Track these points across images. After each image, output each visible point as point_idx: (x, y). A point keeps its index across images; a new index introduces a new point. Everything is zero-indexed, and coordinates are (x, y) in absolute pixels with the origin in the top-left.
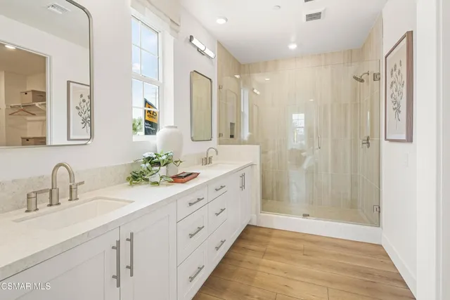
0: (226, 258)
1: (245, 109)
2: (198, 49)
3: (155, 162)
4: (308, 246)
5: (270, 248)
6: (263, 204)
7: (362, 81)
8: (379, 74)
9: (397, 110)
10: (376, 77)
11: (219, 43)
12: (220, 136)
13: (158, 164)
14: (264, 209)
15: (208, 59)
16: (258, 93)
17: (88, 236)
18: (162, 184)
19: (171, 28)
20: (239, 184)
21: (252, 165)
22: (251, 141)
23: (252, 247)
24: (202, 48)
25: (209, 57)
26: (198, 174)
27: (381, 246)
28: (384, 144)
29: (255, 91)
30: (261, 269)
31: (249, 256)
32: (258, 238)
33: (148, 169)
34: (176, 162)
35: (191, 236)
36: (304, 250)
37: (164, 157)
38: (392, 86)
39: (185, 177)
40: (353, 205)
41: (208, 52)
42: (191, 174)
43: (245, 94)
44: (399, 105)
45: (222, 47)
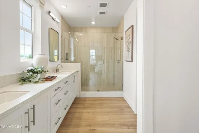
0: (68, 113)
1: (72, 47)
2: (52, 18)
3: (35, 72)
4: (100, 102)
5: (86, 105)
6: (81, 88)
7: (117, 39)
8: (123, 38)
9: (129, 51)
10: (122, 39)
11: (61, 16)
12: (62, 59)
13: (37, 73)
14: (82, 90)
15: (56, 23)
16: (77, 40)
17: (15, 109)
18: (39, 82)
19: (40, 5)
20: (73, 80)
21: (77, 72)
22: (75, 62)
23: (79, 106)
24: (54, 17)
25: (57, 22)
26: (56, 77)
27: (123, 97)
28: (124, 62)
29: (76, 39)
30: (84, 114)
31: (78, 110)
32: (81, 102)
33: (32, 75)
34: (46, 71)
35: (56, 104)
36: (99, 103)
37: (40, 69)
38: (127, 42)
39: (51, 78)
40: (114, 84)
41: (57, 19)
42: (53, 77)
43: (72, 40)
44: (129, 49)
45: (63, 18)
